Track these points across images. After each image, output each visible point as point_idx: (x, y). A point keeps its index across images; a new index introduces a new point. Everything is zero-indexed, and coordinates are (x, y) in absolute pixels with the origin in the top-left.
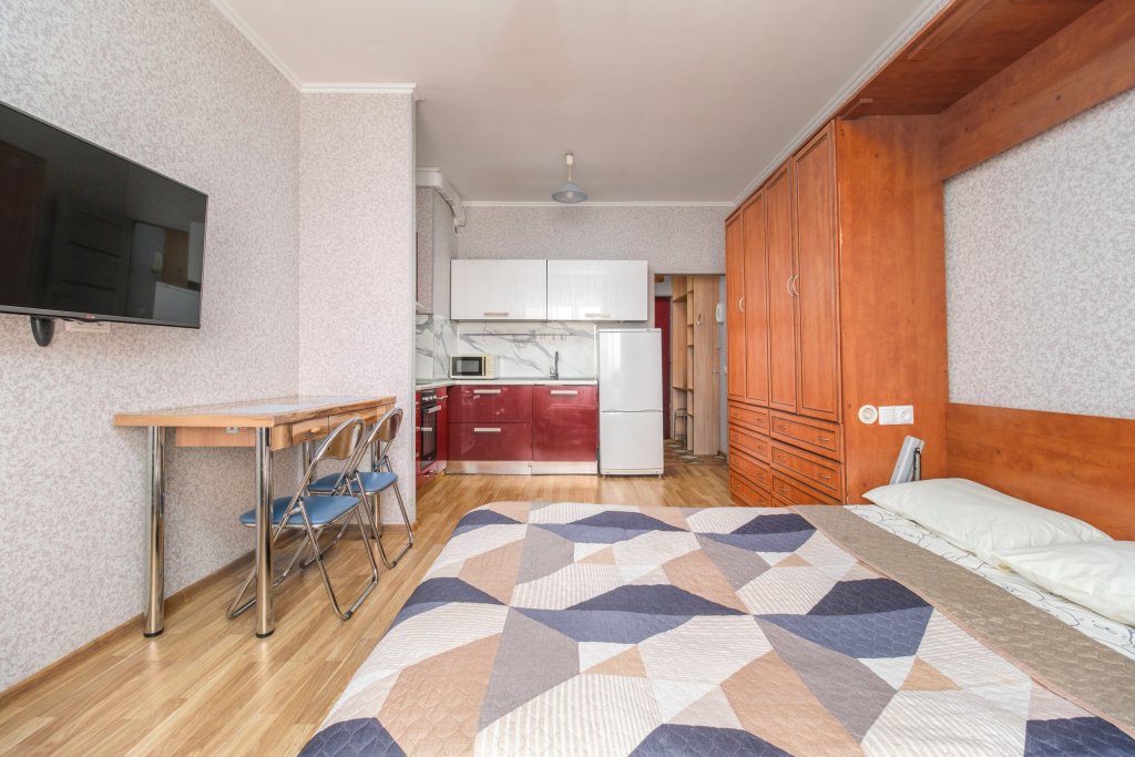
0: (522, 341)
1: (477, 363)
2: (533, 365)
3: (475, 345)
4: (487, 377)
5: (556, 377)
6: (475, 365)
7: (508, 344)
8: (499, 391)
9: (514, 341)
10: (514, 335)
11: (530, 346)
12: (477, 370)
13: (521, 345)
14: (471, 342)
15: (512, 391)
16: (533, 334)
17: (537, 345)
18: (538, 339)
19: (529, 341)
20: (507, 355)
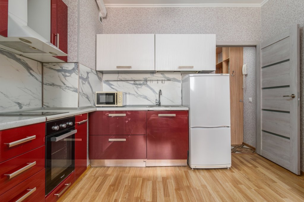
0: (140, 84)
1: (112, 96)
2: (146, 98)
3: (112, 86)
4: (118, 105)
5: (159, 105)
6: (111, 98)
7: (132, 86)
8: (125, 115)
9: (134, 84)
10: (134, 81)
11: (144, 87)
12: (112, 101)
13: (139, 86)
14: (110, 85)
15: (133, 115)
16: (146, 80)
17: (148, 86)
18: (149, 83)
19: (144, 84)
20: (131, 93)
